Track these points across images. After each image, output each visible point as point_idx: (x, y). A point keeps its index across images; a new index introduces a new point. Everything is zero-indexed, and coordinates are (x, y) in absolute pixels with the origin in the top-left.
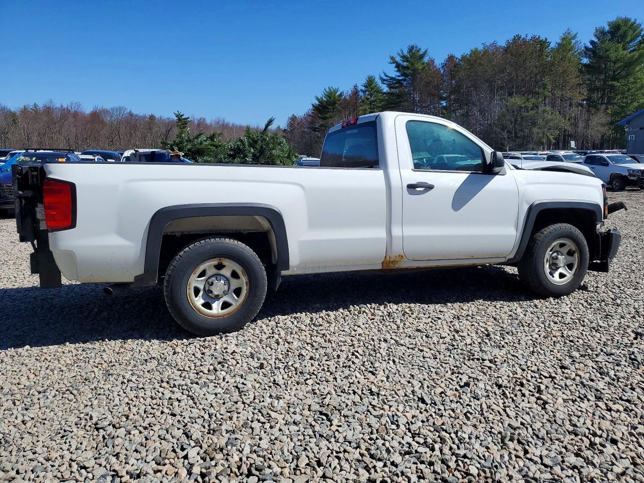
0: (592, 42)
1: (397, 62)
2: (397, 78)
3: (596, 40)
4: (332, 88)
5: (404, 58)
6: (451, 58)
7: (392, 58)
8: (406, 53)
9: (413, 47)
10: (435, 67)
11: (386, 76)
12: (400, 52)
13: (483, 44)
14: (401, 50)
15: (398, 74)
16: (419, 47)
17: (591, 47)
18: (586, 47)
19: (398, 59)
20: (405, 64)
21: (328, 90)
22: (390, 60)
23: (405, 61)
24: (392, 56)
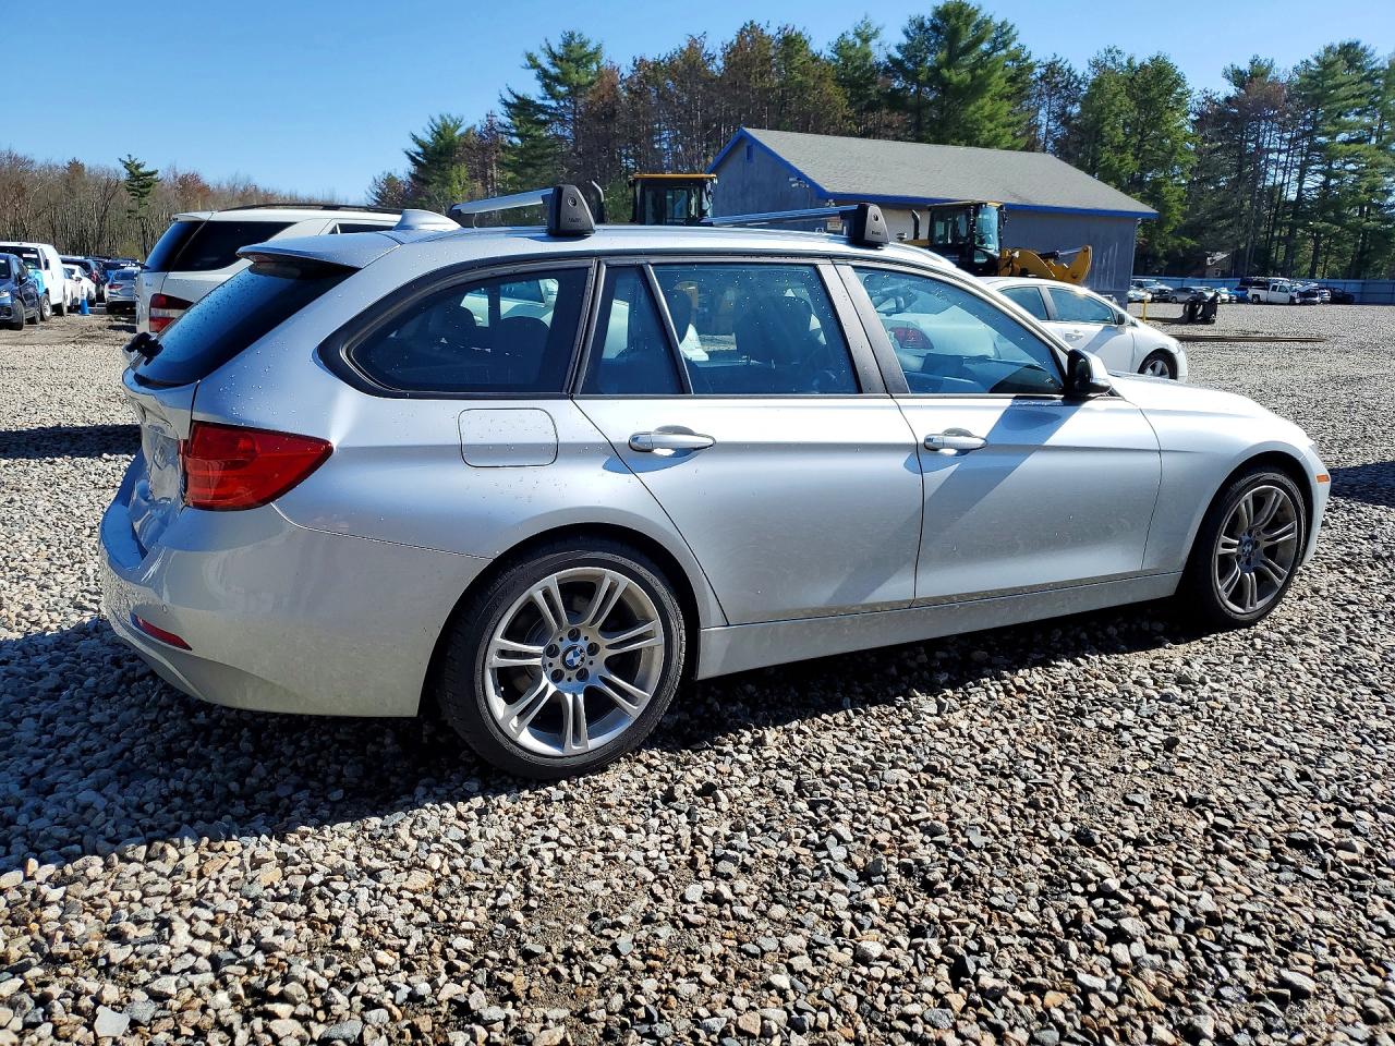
0: (900, 47)
1: (539, 66)
2: (540, 102)
3: (907, 43)
4: (449, 116)
5: (553, 56)
6: (640, 64)
7: (530, 57)
8: (558, 50)
9: (572, 36)
11: (516, 96)
12: (545, 46)
14: (548, 40)
15: (543, 93)
16: (586, 35)
17: (899, 56)
18: (889, 56)
19: (544, 61)
20: (554, 71)
21: (438, 121)
22: (525, 61)
23: (554, 65)
24: (530, 51)
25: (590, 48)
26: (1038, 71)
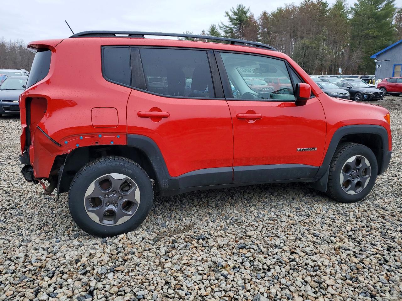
0: (356, 4)
1: (230, 16)
2: (230, 26)
3: (358, 3)
4: (188, 32)
5: (235, 13)
6: (265, 14)
7: (227, 13)
8: (236, 11)
9: (240, 6)
10: (254, 19)
11: (223, 25)
12: (232, 9)
13: (285, 4)
14: (233, 7)
15: (231, 23)
16: (244, 6)
17: (354, 7)
18: (351, 8)
19: (231, 14)
20: (235, 17)
22: (225, 14)
23: (235, 15)
24: (227, 11)
25: (245, 10)
26: (397, 10)
